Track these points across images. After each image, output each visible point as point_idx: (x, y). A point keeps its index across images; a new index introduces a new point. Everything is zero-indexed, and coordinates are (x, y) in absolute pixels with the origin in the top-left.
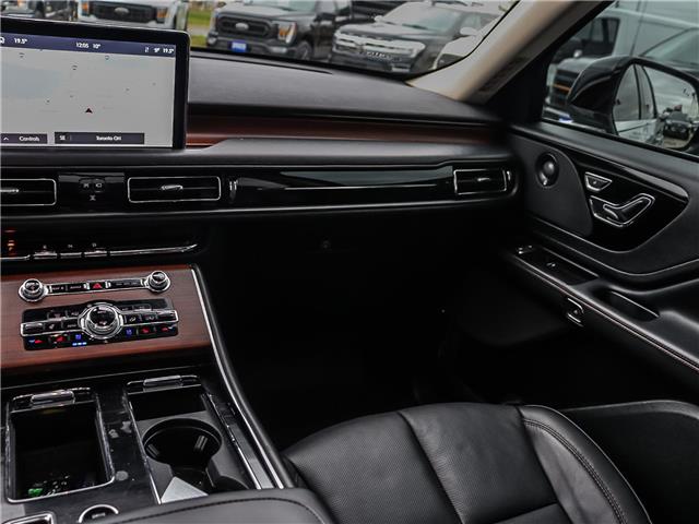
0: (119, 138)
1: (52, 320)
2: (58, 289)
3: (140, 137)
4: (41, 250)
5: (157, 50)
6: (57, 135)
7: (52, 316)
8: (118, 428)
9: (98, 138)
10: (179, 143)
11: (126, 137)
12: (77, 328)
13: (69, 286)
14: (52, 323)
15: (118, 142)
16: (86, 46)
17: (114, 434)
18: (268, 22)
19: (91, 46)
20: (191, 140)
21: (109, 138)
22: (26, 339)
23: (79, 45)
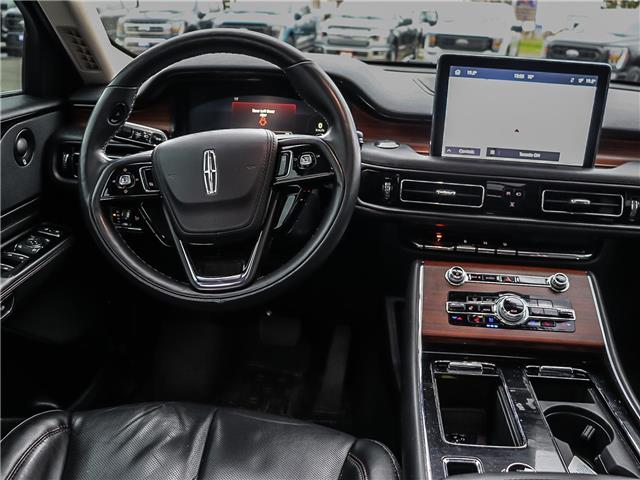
0: (538, 155)
1: (471, 302)
2: (475, 278)
3: (556, 156)
4: (463, 244)
5: (581, 80)
6: (489, 149)
7: (471, 299)
8: (524, 403)
9: (521, 154)
10: (589, 162)
11: (545, 155)
12: (491, 312)
13: (485, 276)
14: (470, 305)
15: (537, 159)
16: (522, 76)
17: (522, 408)
18: (600, 49)
19: (526, 76)
20: (601, 161)
21: (530, 155)
22: (450, 315)
23: (517, 76)
